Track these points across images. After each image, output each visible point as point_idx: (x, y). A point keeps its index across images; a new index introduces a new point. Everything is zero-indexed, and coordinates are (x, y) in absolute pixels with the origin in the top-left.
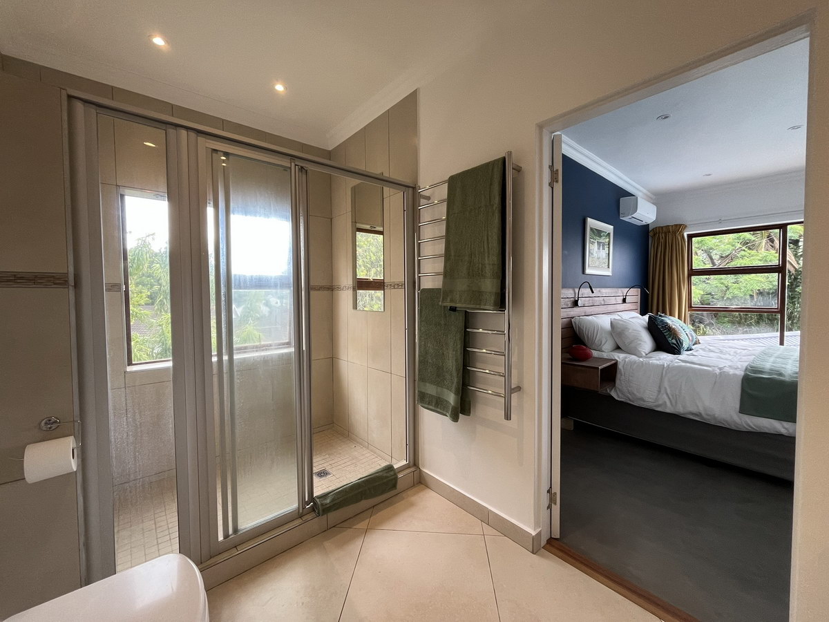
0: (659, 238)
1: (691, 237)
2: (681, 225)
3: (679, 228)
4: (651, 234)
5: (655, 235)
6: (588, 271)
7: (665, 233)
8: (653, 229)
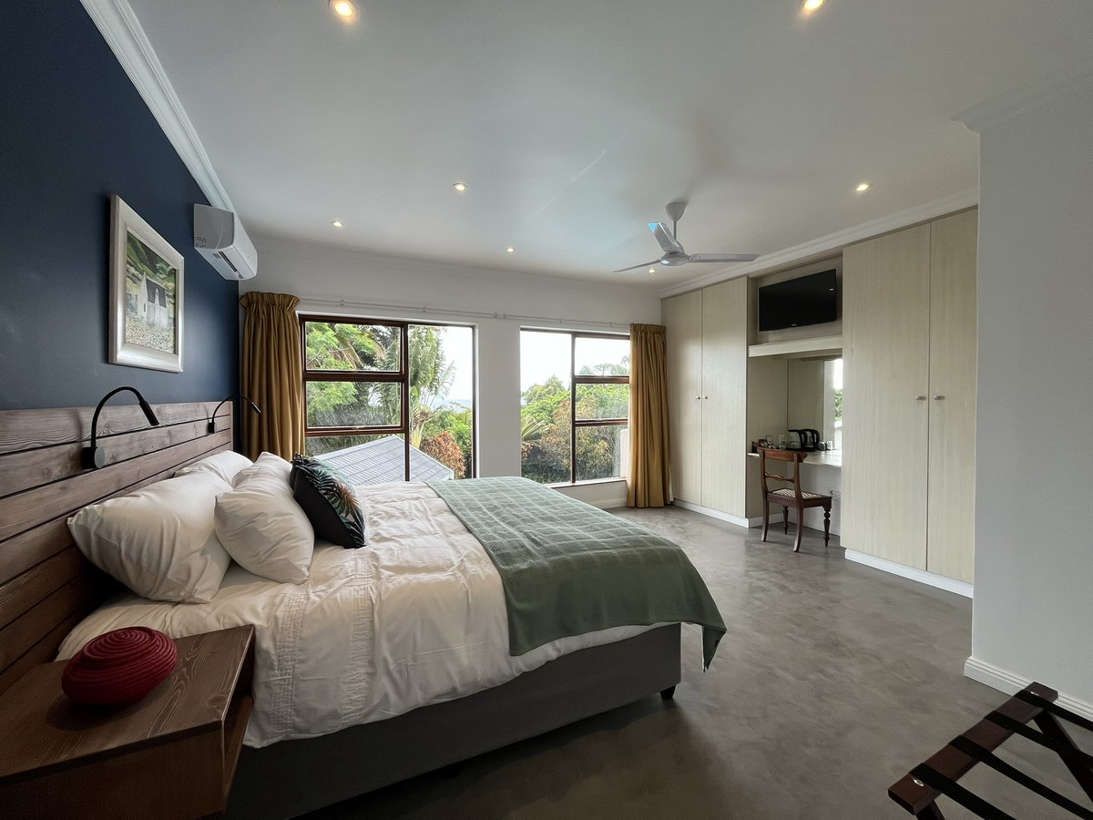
0: (257, 312)
1: (304, 318)
2: (291, 297)
3: (288, 301)
4: (243, 302)
5: (250, 304)
6: (123, 355)
7: (268, 305)
8: (247, 294)
